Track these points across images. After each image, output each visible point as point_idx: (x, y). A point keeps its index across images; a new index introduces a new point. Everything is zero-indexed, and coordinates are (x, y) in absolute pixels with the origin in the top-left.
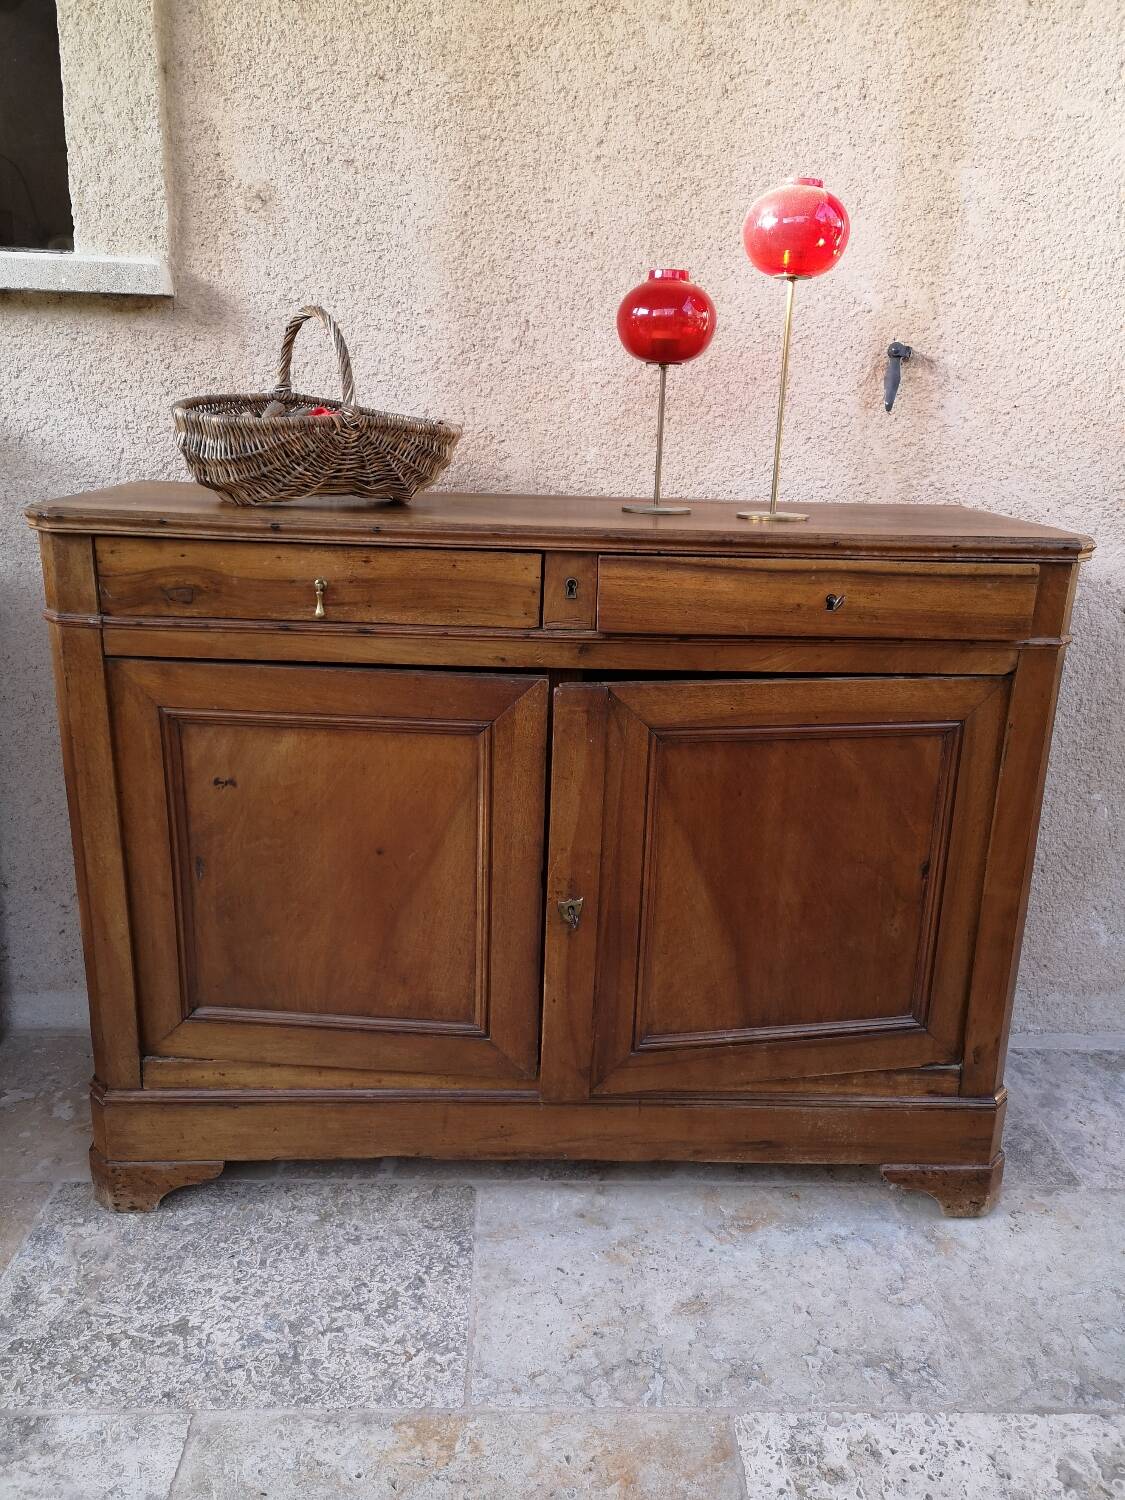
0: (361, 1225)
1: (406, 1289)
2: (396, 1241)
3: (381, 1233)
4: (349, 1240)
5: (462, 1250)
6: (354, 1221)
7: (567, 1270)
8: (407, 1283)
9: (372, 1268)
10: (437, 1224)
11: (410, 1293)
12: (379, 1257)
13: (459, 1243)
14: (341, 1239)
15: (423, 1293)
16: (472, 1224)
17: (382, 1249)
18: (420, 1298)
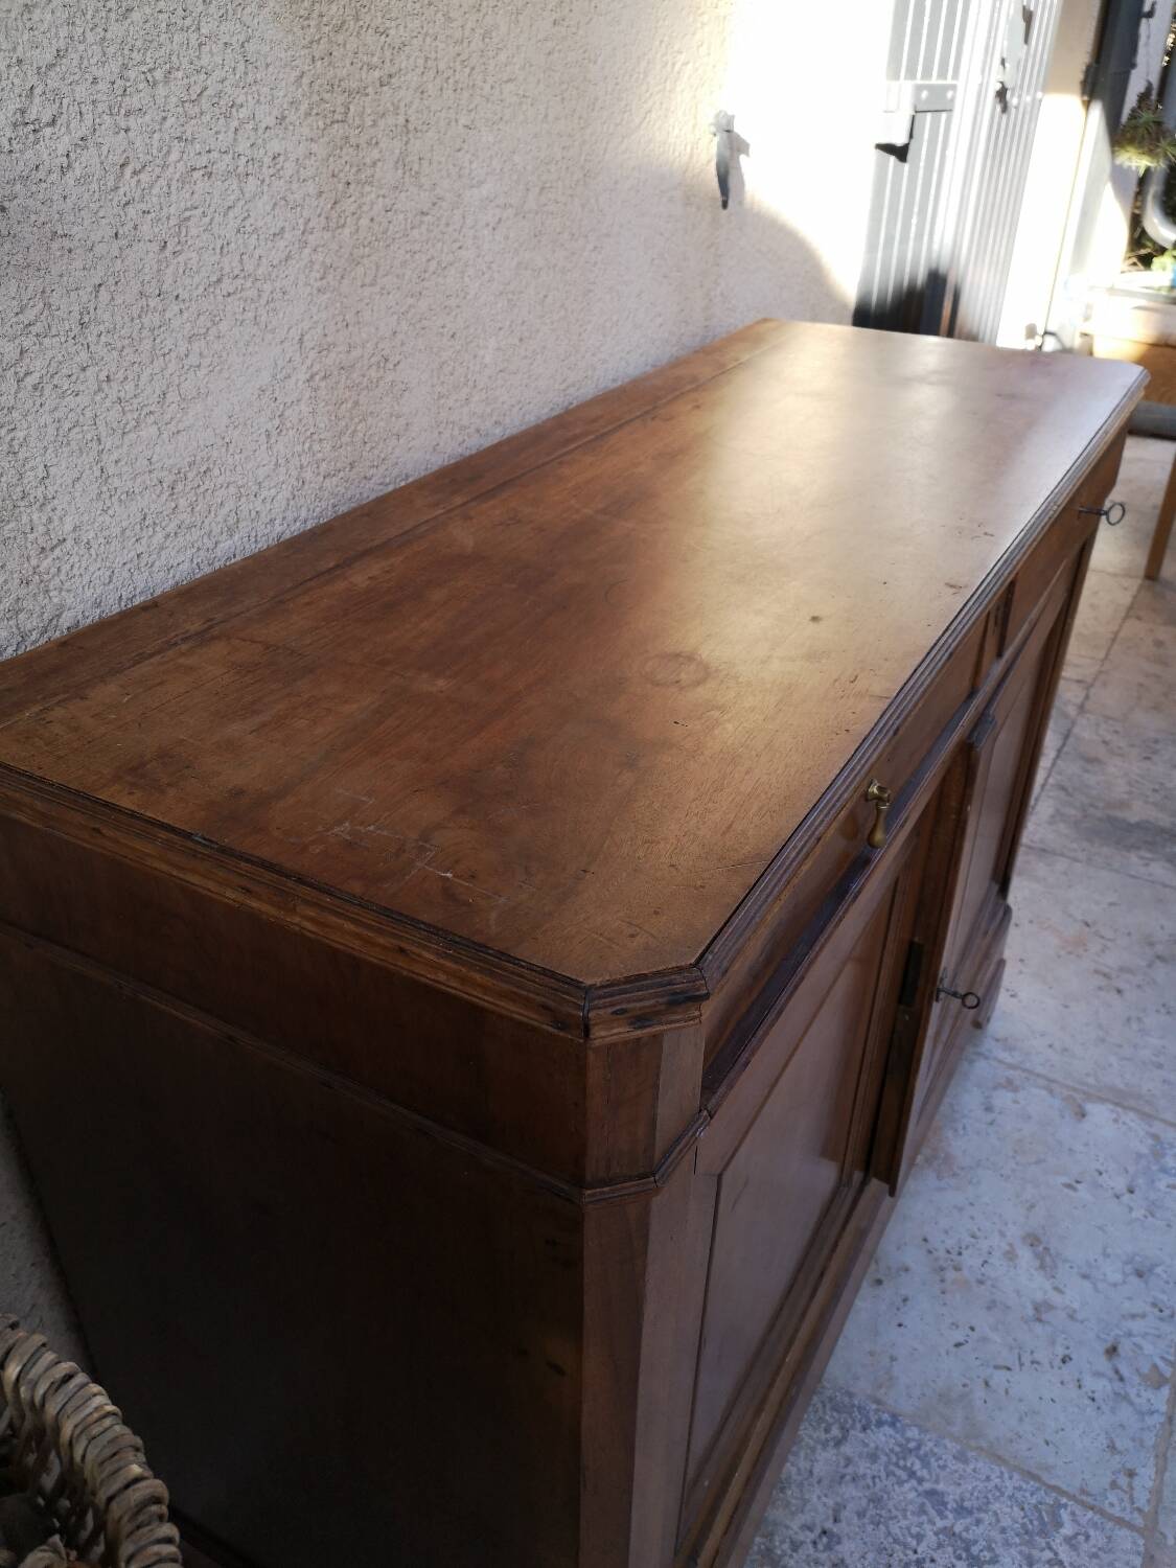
0: (801, 1519)
1: (942, 1516)
2: (849, 1491)
3: (830, 1502)
4: (828, 1547)
5: (893, 1425)
6: (795, 1525)
7: (962, 1341)
8: (932, 1512)
9: (891, 1540)
10: (836, 1432)
11: (951, 1516)
12: (872, 1523)
13: (880, 1424)
14: (823, 1556)
15: (955, 1500)
16: (851, 1395)
17: (861, 1514)
18: (962, 1507)
